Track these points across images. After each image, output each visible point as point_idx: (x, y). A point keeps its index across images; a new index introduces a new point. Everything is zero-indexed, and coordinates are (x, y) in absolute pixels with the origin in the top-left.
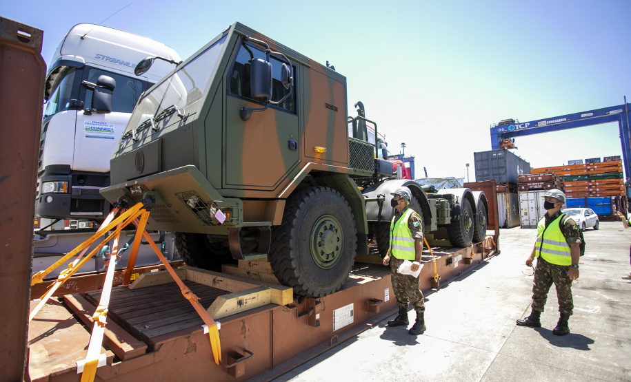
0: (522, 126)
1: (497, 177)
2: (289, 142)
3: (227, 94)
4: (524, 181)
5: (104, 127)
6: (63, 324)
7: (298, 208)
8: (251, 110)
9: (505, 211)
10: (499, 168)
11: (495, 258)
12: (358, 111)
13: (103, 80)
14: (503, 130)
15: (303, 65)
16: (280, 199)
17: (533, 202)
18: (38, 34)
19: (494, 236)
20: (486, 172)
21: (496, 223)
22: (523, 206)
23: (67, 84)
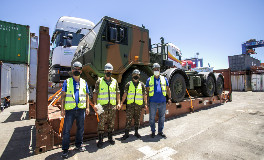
0: (260, 42)
1: (240, 67)
2: (124, 55)
3: (102, 40)
4: (255, 69)
5: (70, 51)
6: (57, 111)
7: (128, 77)
8: (110, 45)
9: (244, 84)
10: (241, 63)
11: (228, 103)
12: (161, 41)
13: (69, 35)
14: (249, 44)
15: (130, 27)
16: (120, 74)
17: (259, 79)
18: (48, 29)
19: (229, 94)
20: (234, 65)
21: (230, 88)
22: (254, 81)
23: (58, 37)
